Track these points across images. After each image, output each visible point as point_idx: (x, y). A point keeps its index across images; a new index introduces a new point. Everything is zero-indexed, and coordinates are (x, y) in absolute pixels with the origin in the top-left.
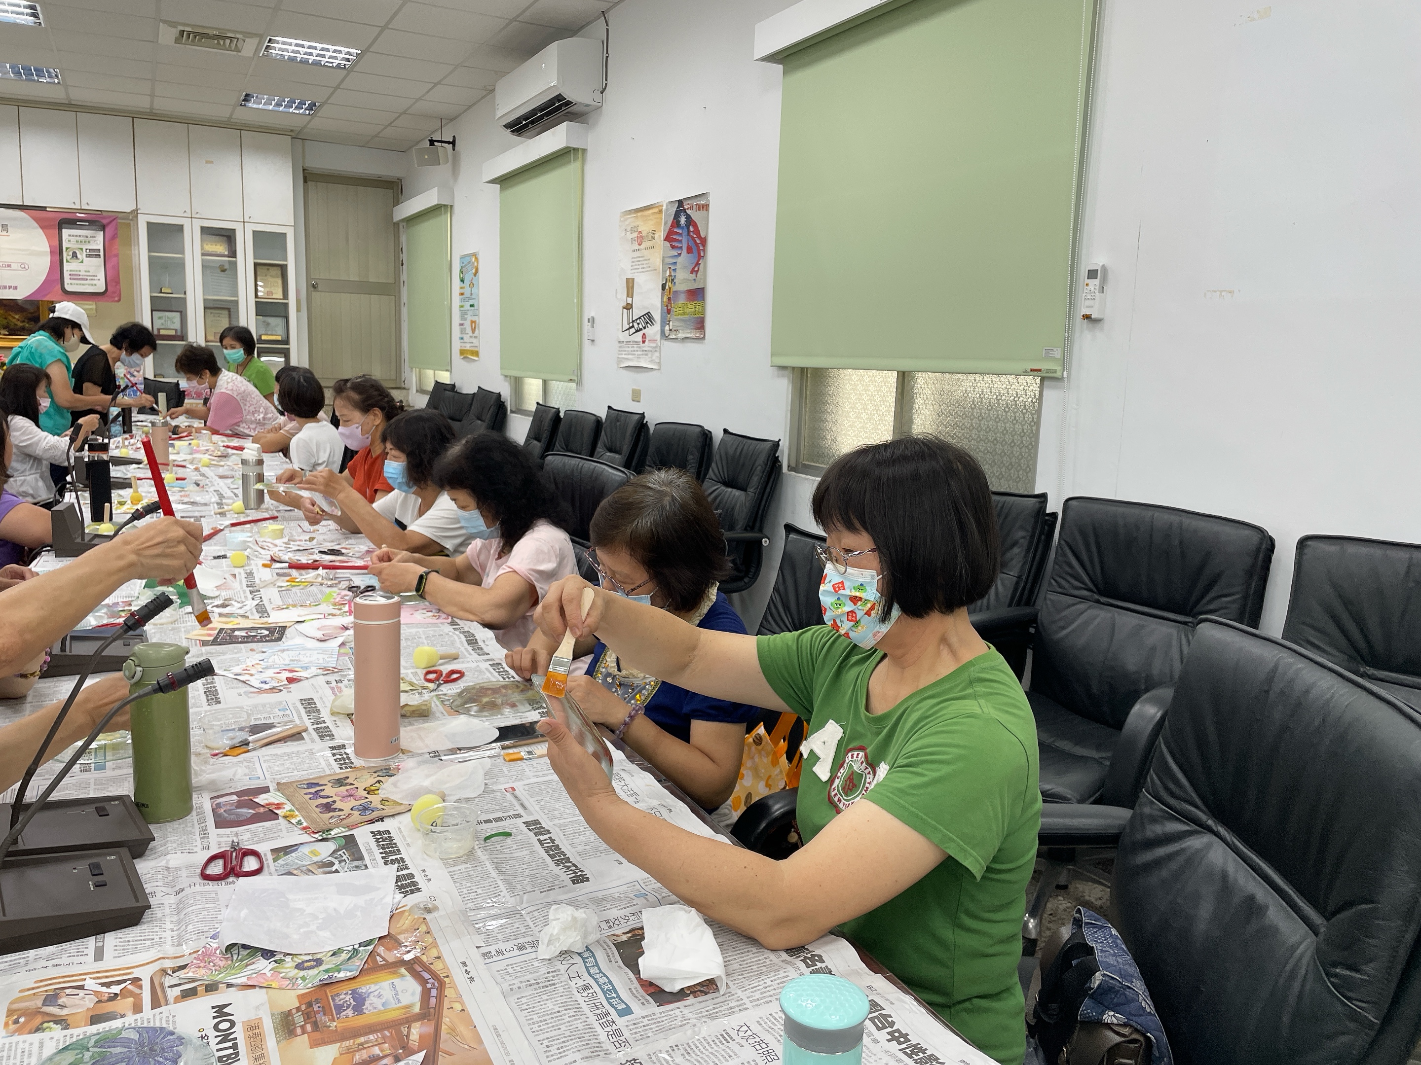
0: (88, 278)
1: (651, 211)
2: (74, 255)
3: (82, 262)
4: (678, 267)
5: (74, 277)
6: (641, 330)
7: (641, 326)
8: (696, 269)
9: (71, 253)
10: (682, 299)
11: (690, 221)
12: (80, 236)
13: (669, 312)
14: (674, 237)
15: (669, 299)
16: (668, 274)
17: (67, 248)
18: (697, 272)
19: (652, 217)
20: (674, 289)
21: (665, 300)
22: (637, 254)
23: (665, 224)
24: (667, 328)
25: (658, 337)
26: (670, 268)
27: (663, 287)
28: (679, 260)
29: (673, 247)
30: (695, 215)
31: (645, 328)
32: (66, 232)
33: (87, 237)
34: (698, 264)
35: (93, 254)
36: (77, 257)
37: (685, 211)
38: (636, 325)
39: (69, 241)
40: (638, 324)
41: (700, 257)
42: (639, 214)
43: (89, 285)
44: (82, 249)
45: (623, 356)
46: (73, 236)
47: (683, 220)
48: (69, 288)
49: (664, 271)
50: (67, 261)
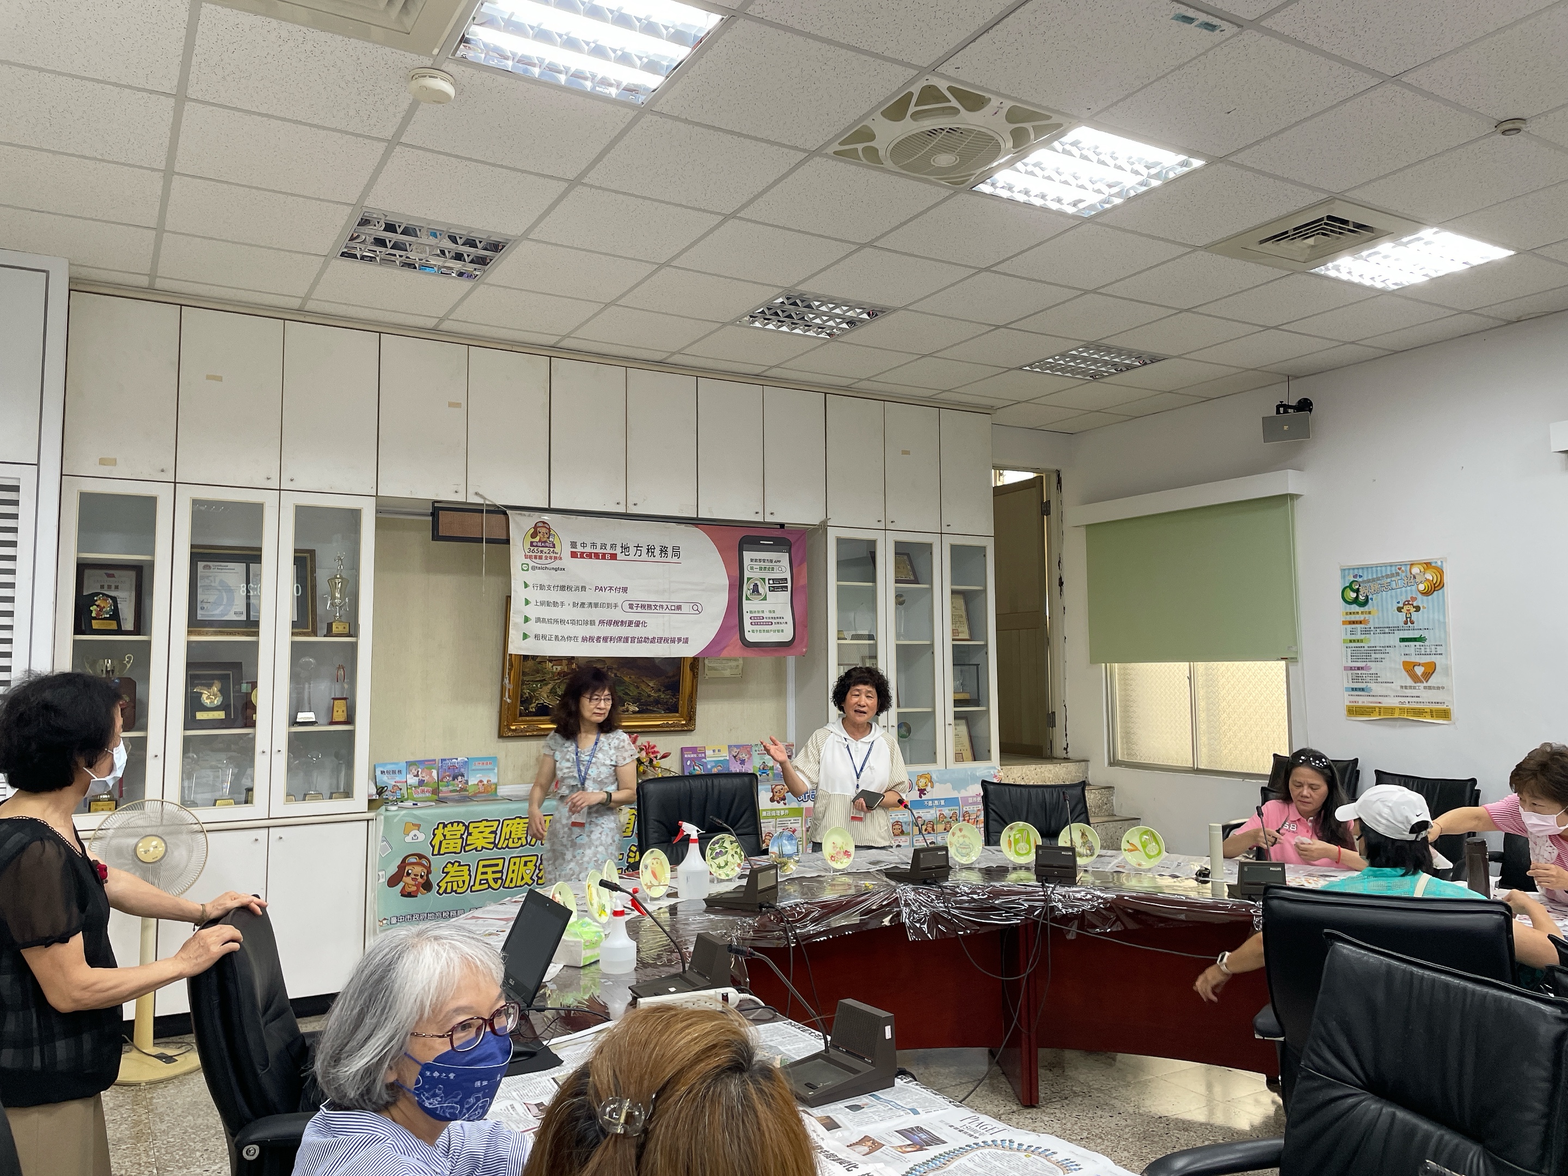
0: (773, 621)
2: (756, 590)
3: (765, 599)
5: (757, 621)
9: (752, 587)
12: (764, 561)
17: (749, 579)
32: (747, 555)
33: (771, 561)
35: (778, 585)
36: (758, 591)
39: (752, 568)
43: (775, 631)
44: (764, 580)
46: (756, 560)
48: (751, 637)
50: (747, 599)
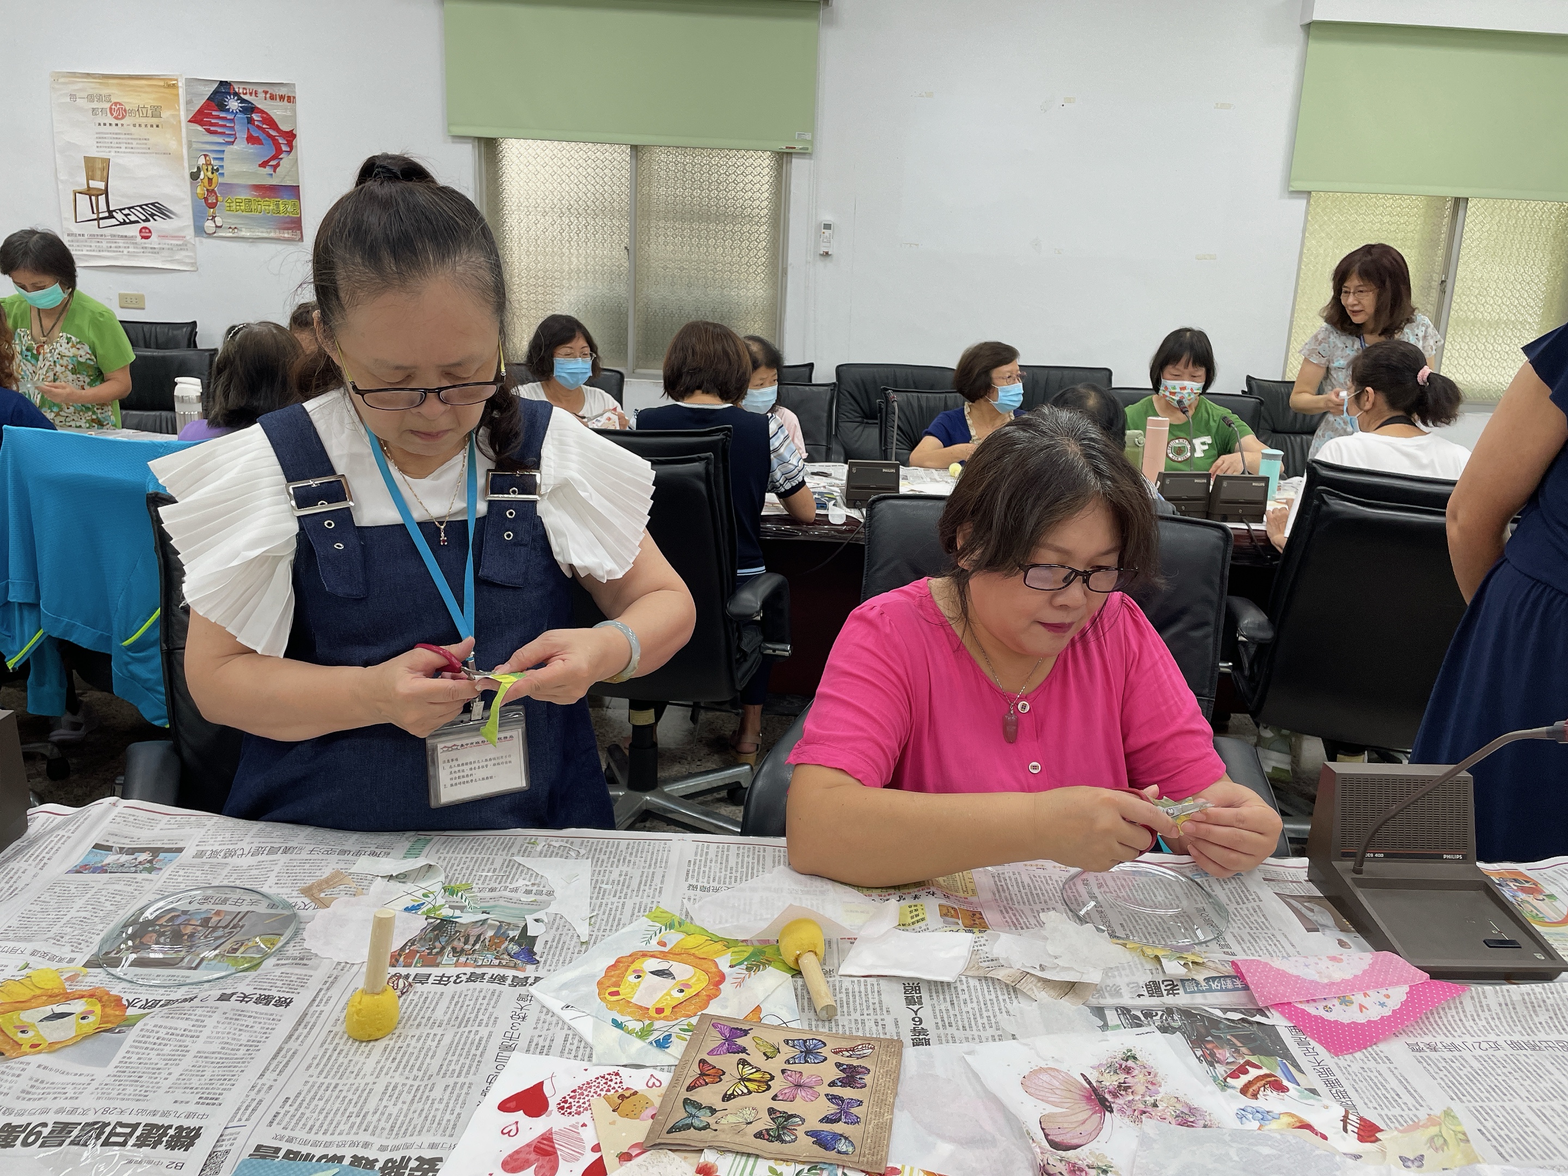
1: (143, 83)
4: (225, 156)
6: (137, 222)
7: (133, 218)
8: (273, 163)
10: (243, 195)
11: (249, 109)
13: (212, 206)
14: (213, 121)
15: (211, 192)
16: (202, 161)
18: (275, 167)
19: (148, 90)
20: (221, 180)
22: (114, 128)
23: (189, 102)
24: (209, 225)
25: (190, 233)
26: (205, 156)
27: (194, 176)
28: (228, 149)
29: (212, 132)
30: (259, 102)
31: (147, 220)
34: (276, 158)
37: (236, 94)
38: (120, 217)
40: (126, 215)
41: (279, 151)
42: (110, 81)
45: (85, 252)
47: (233, 104)
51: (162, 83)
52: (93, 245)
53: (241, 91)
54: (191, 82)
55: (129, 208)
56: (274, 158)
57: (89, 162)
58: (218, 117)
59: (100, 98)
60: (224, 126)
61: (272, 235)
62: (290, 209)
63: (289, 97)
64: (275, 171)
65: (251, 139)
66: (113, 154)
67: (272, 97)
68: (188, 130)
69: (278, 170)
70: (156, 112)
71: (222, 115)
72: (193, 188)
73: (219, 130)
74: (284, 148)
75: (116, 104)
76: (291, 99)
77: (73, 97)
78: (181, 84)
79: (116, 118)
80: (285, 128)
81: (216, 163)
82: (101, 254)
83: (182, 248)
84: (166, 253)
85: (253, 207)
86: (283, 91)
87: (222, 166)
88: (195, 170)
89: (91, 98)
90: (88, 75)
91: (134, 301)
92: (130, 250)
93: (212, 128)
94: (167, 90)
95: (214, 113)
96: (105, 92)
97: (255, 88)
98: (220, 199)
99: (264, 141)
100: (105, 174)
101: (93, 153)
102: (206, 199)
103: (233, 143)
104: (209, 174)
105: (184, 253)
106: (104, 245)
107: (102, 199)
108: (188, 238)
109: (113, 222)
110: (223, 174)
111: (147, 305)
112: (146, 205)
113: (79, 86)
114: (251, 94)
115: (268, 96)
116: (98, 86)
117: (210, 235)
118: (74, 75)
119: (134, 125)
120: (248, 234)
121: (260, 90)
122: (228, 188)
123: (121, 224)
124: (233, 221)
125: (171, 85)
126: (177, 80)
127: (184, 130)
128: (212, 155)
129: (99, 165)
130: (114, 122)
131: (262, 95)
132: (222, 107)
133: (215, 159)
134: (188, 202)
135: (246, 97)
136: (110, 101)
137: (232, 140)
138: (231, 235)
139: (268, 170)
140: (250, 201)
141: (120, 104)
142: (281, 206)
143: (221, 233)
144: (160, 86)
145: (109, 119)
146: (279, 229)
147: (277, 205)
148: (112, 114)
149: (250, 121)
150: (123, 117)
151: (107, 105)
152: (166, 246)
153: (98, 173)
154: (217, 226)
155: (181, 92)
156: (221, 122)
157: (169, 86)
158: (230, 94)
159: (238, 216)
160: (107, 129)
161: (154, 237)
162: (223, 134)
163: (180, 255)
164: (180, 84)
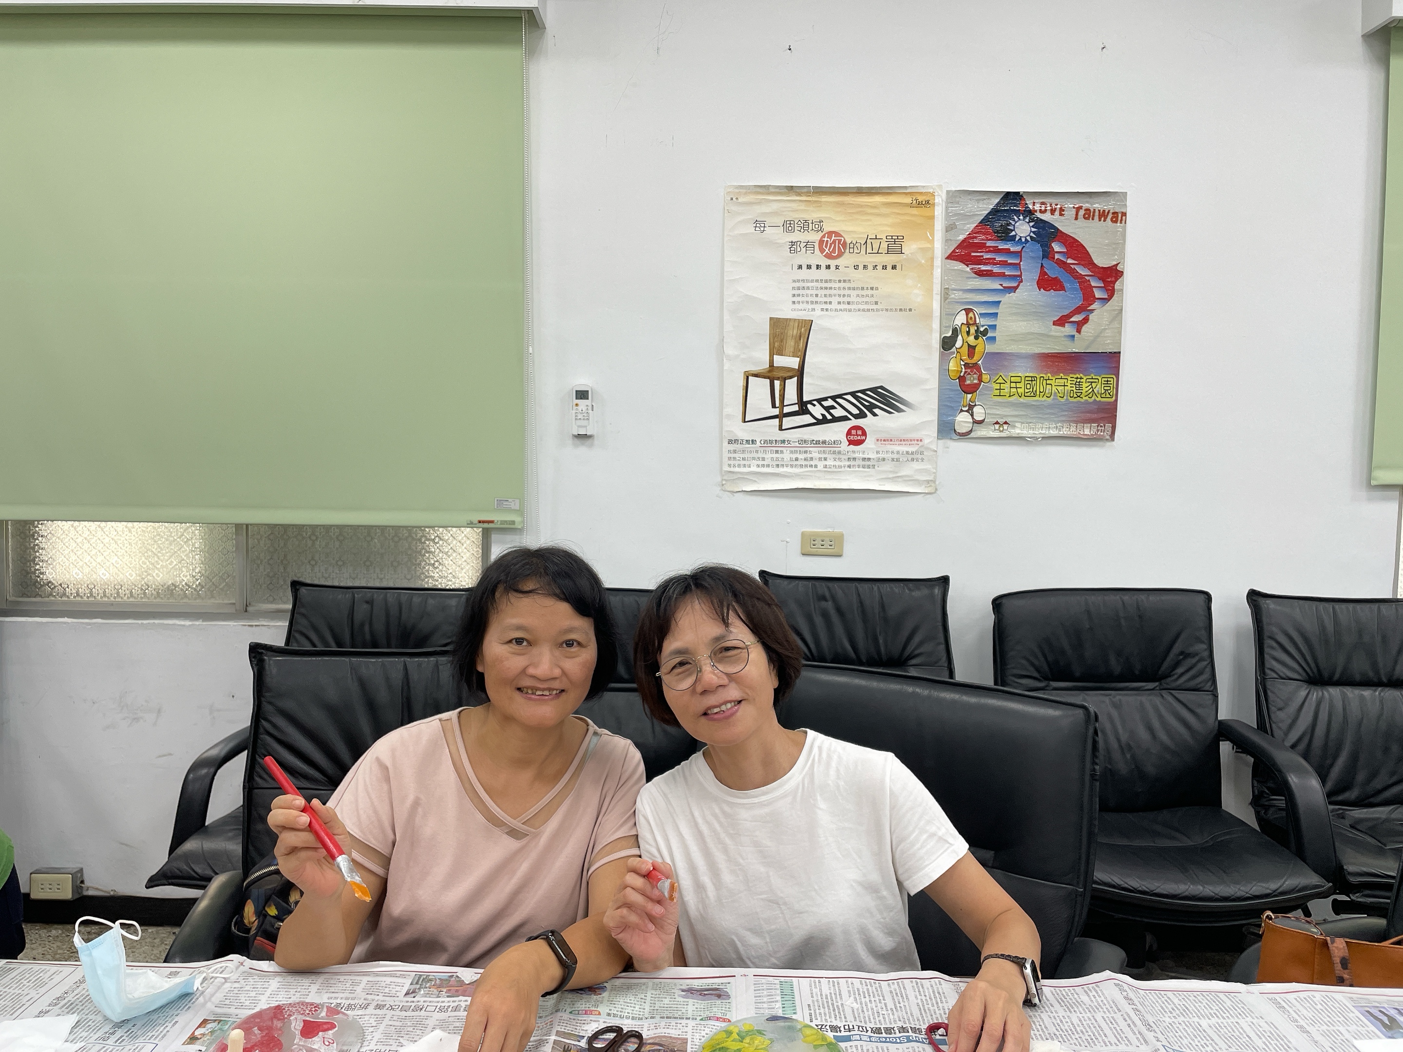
1: (878, 199)
4: (1000, 310)
6: (844, 419)
7: (838, 412)
8: (1076, 318)
10: (1022, 371)
11: (1047, 234)
13: (971, 389)
14: (987, 256)
15: (972, 367)
16: (961, 319)
18: (1079, 326)
19: (884, 210)
20: (990, 348)
21: (952, 366)
22: (823, 274)
23: (950, 228)
24: (963, 420)
25: (930, 433)
26: (968, 311)
27: (947, 344)
28: (1007, 299)
29: (980, 274)
30: (1066, 225)
31: (862, 415)
34: (1083, 309)
37: (1029, 213)
38: (817, 411)
40: (827, 409)
41: (1089, 298)
42: (825, 199)
45: (754, 469)
47: (1023, 229)
49: (947, 314)
51: (908, 200)
52: (768, 456)
53: (1037, 207)
54: (956, 196)
55: (834, 398)
56: (1078, 311)
57: (778, 326)
58: (996, 250)
59: (805, 225)
60: (1004, 264)
61: (1065, 432)
62: (1098, 388)
63: (1115, 213)
64: (1079, 331)
65: (1046, 283)
66: (818, 312)
67: (1088, 215)
68: (945, 272)
69: (1085, 328)
70: (895, 245)
71: (1002, 246)
72: (943, 360)
73: (996, 269)
74: (1098, 294)
75: (830, 233)
76: (1118, 217)
77: (760, 225)
78: (940, 200)
79: (829, 256)
80: (1101, 261)
81: (983, 322)
82: (781, 470)
83: (912, 457)
84: (887, 467)
85: (1039, 388)
86: (1108, 206)
87: (994, 327)
88: (949, 334)
89: (788, 226)
90: (791, 189)
91: (827, 543)
92: (828, 463)
93: (983, 268)
94: (915, 211)
95: (989, 244)
96: (813, 215)
97: (1058, 203)
98: (986, 378)
99: (1067, 285)
100: (801, 345)
101: (787, 312)
102: (962, 379)
103: (1014, 289)
104: (971, 339)
105: (916, 465)
106: (787, 455)
107: (791, 385)
108: (926, 441)
109: (807, 419)
110: (994, 338)
111: (847, 549)
112: (863, 392)
113: (775, 206)
114: (1053, 212)
115: (1082, 212)
116: (802, 207)
117: (964, 436)
118: (766, 189)
119: (856, 267)
120: (1025, 432)
121: (1069, 205)
122: (998, 359)
123: (819, 422)
124: (1003, 413)
125: (924, 202)
126: (933, 195)
127: (937, 272)
128: (978, 310)
129: (793, 332)
130: (824, 262)
131: (1070, 213)
132: (1005, 234)
133: (982, 315)
134: (933, 384)
135: (1047, 217)
136: (821, 230)
137: (1015, 285)
138: (997, 434)
139: (1068, 329)
140: (1033, 379)
141: (837, 234)
142: (1084, 385)
143: (981, 432)
144: (905, 205)
145: (818, 258)
146: (1076, 422)
147: (1078, 385)
148: (822, 250)
149: (1048, 254)
150: (840, 255)
151: (815, 237)
152: (890, 456)
153: (790, 344)
154: (976, 422)
155: (939, 211)
156: (999, 258)
157: (920, 204)
158: (1017, 213)
159: (1013, 405)
160: (814, 274)
161: (870, 443)
162: (1002, 275)
163: (910, 469)
164: (938, 200)
